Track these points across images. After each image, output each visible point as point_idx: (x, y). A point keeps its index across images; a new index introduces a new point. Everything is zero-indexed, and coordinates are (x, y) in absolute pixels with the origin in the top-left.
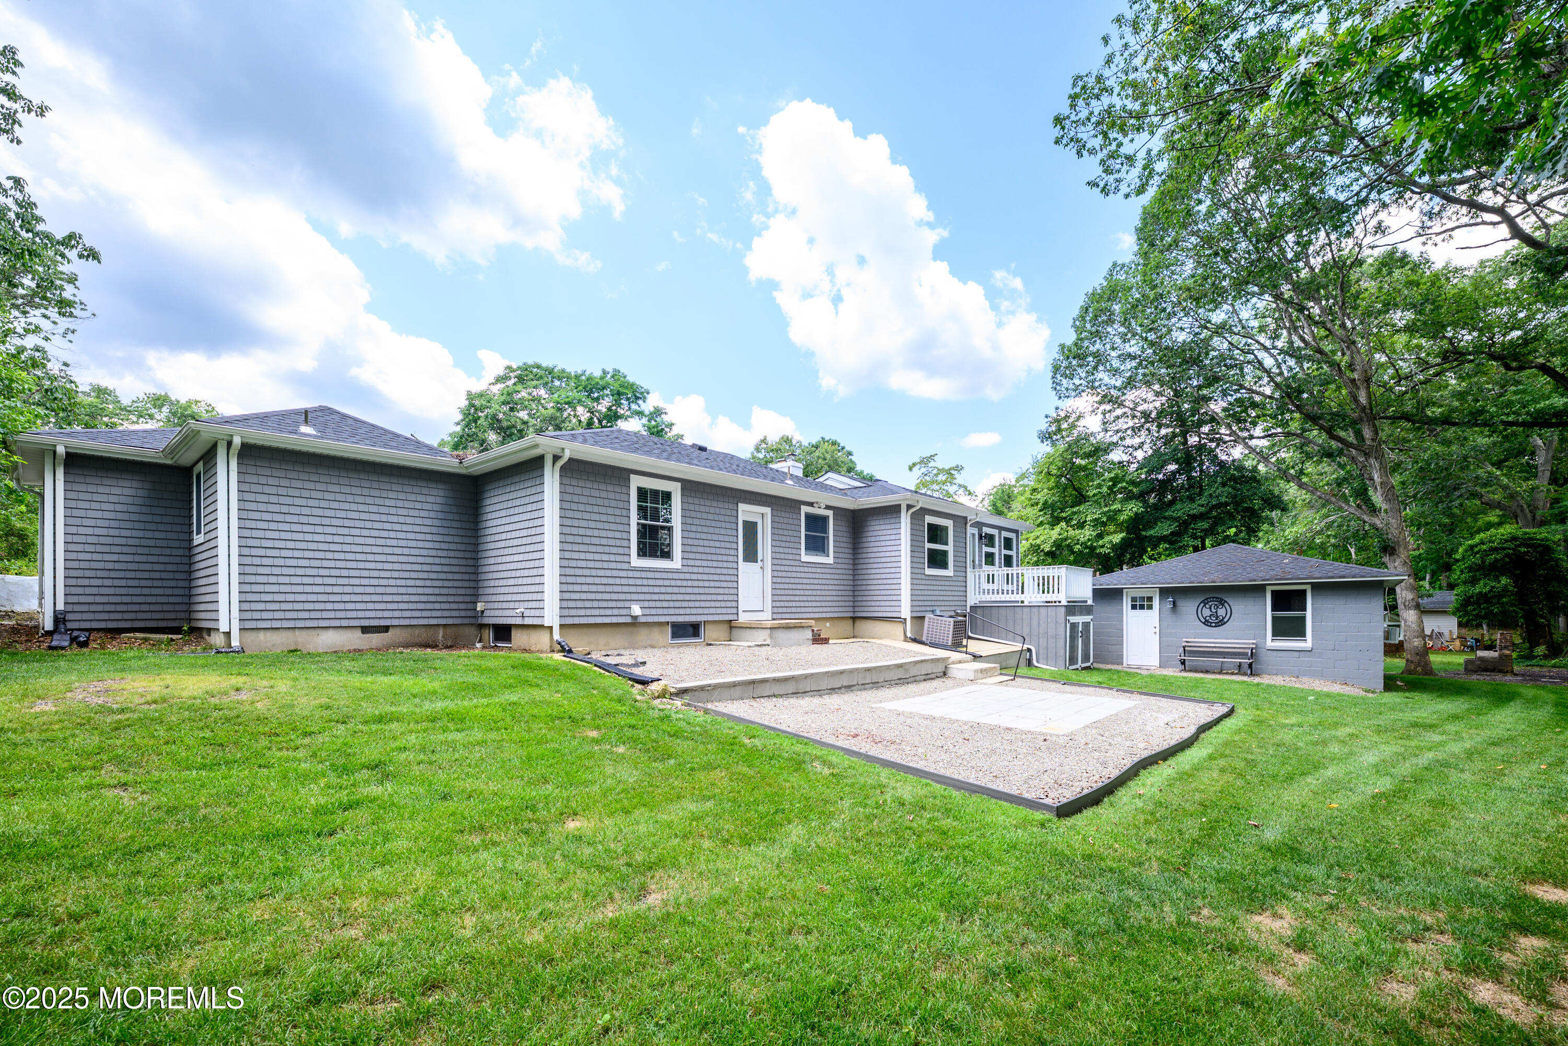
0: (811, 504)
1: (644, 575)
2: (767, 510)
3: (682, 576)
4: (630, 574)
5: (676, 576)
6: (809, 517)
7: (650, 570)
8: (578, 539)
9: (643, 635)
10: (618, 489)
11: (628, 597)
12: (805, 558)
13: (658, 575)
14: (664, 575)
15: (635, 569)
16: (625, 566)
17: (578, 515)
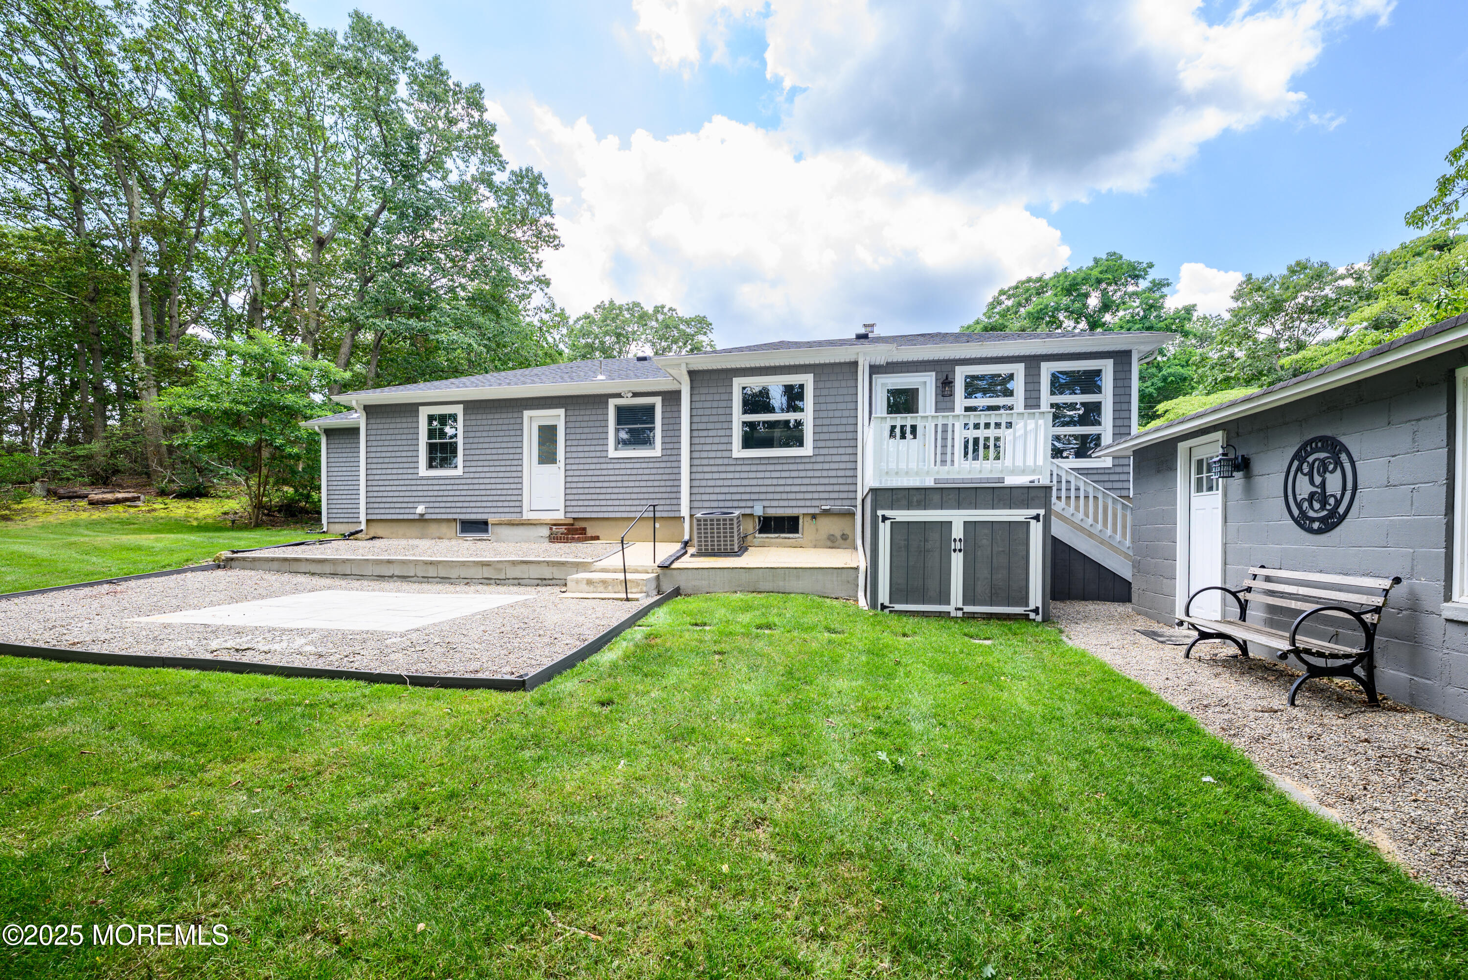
0: (619, 396)
1: (430, 482)
2: (561, 412)
3: (463, 481)
4: (419, 482)
5: (457, 482)
6: (619, 410)
7: (434, 478)
8: (381, 460)
9: (433, 529)
10: (410, 420)
11: (417, 499)
12: (612, 453)
13: (441, 482)
14: (448, 482)
15: (422, 478)
16: (415, 477)
17: (380, 443)
